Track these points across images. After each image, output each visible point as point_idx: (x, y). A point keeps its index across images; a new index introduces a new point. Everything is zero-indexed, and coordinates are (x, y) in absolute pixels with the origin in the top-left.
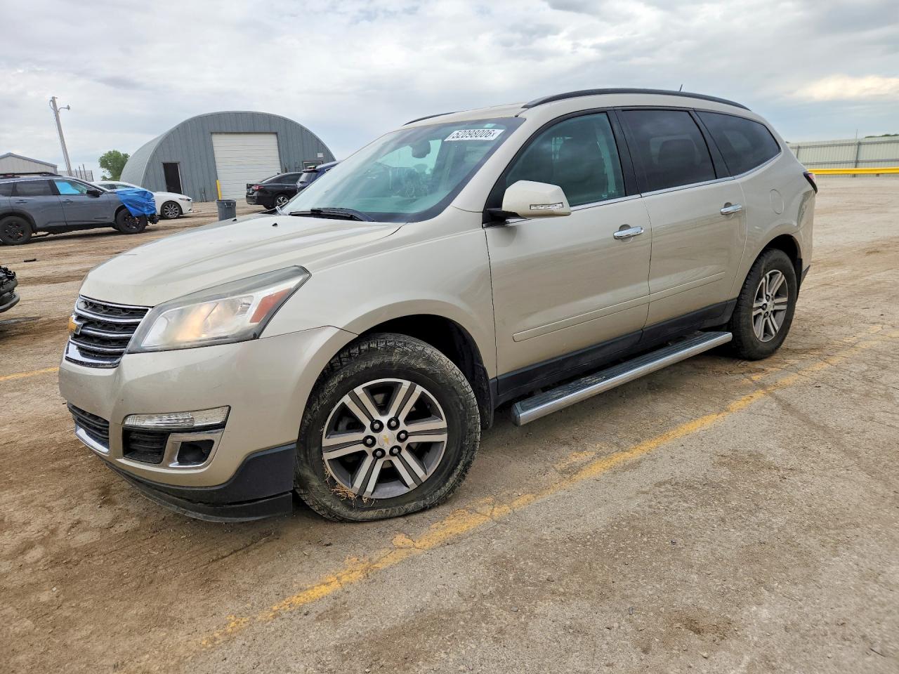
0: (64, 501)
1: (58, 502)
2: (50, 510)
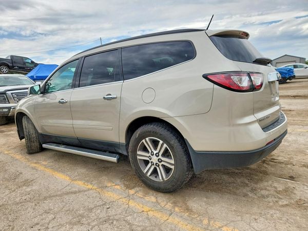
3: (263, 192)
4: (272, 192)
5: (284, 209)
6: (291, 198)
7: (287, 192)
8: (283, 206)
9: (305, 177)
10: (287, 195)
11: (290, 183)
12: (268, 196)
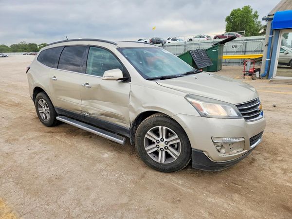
0: (264, 167)
1: (266, 168)
2: (269, 167)
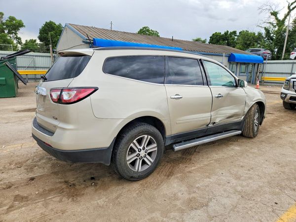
3: (44, 161)
4: (40, 163)
5: (27, 159)
6: (26, 165)
7: (30, 169)
8: (29, 159)
9: (22, 184)
10: (29, 166)
11: (31, 175)
12: (40, 160)
